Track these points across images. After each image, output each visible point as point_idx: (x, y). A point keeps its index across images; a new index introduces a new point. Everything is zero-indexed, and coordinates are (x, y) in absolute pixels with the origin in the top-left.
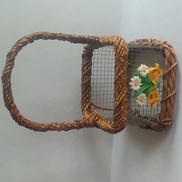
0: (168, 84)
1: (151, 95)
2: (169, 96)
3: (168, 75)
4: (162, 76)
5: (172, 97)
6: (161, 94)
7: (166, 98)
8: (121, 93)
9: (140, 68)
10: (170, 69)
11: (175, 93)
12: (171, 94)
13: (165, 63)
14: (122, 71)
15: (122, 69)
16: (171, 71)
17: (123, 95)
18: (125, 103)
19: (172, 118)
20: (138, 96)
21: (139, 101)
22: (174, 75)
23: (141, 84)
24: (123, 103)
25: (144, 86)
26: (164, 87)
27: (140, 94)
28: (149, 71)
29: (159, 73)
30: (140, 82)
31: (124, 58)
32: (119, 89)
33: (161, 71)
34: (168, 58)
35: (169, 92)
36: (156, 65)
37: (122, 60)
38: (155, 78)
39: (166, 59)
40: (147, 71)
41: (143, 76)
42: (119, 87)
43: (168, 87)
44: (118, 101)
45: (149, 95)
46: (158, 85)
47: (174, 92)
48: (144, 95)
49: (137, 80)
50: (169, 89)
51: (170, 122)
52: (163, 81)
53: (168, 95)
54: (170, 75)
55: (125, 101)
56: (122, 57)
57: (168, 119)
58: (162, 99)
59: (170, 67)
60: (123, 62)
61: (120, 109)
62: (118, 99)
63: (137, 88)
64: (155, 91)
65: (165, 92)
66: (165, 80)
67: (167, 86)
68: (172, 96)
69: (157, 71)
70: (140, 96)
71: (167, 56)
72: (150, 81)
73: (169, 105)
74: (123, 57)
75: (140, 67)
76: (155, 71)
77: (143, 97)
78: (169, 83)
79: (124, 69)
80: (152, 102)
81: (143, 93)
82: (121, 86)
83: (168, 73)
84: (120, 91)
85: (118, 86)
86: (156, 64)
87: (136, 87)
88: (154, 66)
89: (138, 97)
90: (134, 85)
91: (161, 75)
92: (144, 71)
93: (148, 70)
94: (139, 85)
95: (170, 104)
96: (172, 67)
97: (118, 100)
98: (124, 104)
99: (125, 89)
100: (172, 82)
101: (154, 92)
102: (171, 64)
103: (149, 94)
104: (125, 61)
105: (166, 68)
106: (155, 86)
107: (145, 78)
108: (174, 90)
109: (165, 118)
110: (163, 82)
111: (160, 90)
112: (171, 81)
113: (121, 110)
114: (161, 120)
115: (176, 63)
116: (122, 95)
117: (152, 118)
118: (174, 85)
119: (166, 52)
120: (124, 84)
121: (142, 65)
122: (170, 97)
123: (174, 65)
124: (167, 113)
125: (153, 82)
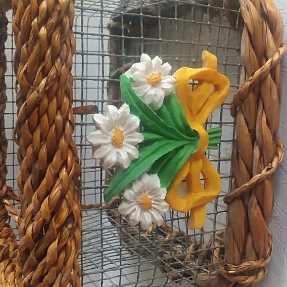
0: (252, 133)
1: (188, 180)
2: (256, 177)
3: (252, 97)
4: (230, 100)
5: (267, 182)
6: (226, 167)
7: (247, 184)
8: (44, 181)
9: (136, 70)
10: (258, 72)
11: (279, 165)
12: (264, 172)
13: (239, 50)
14: (43, 82)
15: (45, 73)
16: (261, 80)
17: (56, 192)
18: (65, 223)
19: (268, 260)
20: (130, 186)
21: (137, 207)
22: (275, 97)
23: (139, 138)
24: (55, 225)
25: (156, 145)
26: (236, 143)
27: (140, 178)
28: (174, 83)
29: (217, 88)
30: (136, 130)
31: (53, 20)
32: (37, 166)
33: (225, 83)
34: (251, 29)
35: (255, 163)
36: (203, 57)
37: (43, 31)
38: (199, 111)
39: (245, 33)
40: (168, 83)
41: (147, 102)
42: (36, 156)
43: (253, 144)
44: (32, 221)
45: (178, 181)
46: (215, 135)
47: (274, 164)
48: (154, 180)
49: (123, 120)
50: (257, 152)
51: (261, 274)
52: (232, 120)
53: (251, 176)
54: (259, 97)
55: (64, 214)
56: (42, 14)
57: (255, 263)
58: (231, 188)
59: (261, 64)
60: (49, 38)
61: (44, 254)
62: (31, 207)
63: (125, 154)
64: (200, 163)
65: (242, 162)
66: (241, 118)
67: (247, 140)
68: (268, 177)
69: (210, 82)
70: (136, 187)
71: (247, 20)
72: (180, 123)
73: (255, 211)
74: (48, 14)
75: (135, 65)
76: (201, 82)
77: (153, 191)
78: (257, 127)
79: (52, 72)
80: (191, 205)
81: (150, 172)
82: (44, 150)
83: (252, 88)
84: (42, 175)
85: (30, 150)
86: (206, 54)
87: (120, 151)
88: (198, 63)
89: (128, 194)
90: (109, 140)
91: (225, 97)
92: (155, 83)
93: (171, 79)
94: (132, 143)
95: (258, 208)
96: (267, 64)
97: (33, 214)
98: (60, 230)
99: (65, 163)
100: (268, 123)
101: (198, 165)
102: (263, 55)
103: (176, 176)
104: (56, 37)
105: (243, 71)
106: (199, 143)
107: (159, 112)
108: (276, 154)
109: (243, 257)
110: (235, 123)
111: (223, 156)
112: (264, 119)
113: (47, 259)
114: (227, 268)
115: (282, 50)
116: (48, 193)
117: (196, 248)
118: (275, 136)
119: (243, 8)
120: (58, 141)
121: (145, 57)
122: (260, 183)
123: (276, 57)
124: (249, 242)
125: (193, 128)
